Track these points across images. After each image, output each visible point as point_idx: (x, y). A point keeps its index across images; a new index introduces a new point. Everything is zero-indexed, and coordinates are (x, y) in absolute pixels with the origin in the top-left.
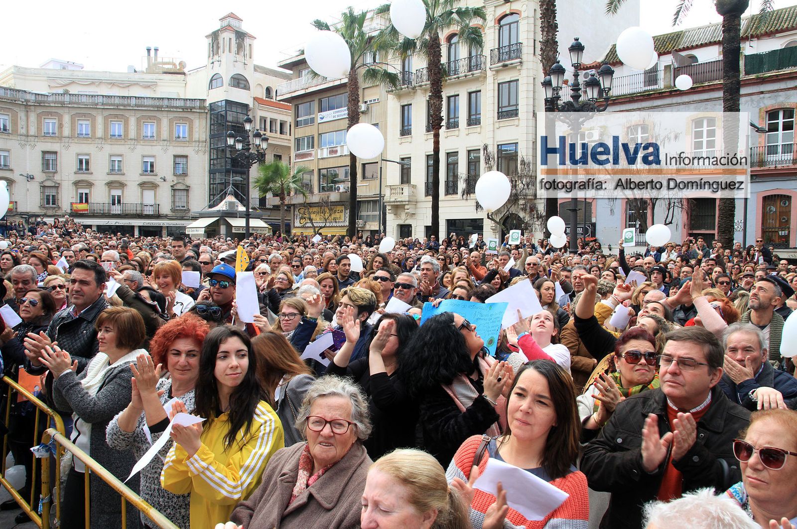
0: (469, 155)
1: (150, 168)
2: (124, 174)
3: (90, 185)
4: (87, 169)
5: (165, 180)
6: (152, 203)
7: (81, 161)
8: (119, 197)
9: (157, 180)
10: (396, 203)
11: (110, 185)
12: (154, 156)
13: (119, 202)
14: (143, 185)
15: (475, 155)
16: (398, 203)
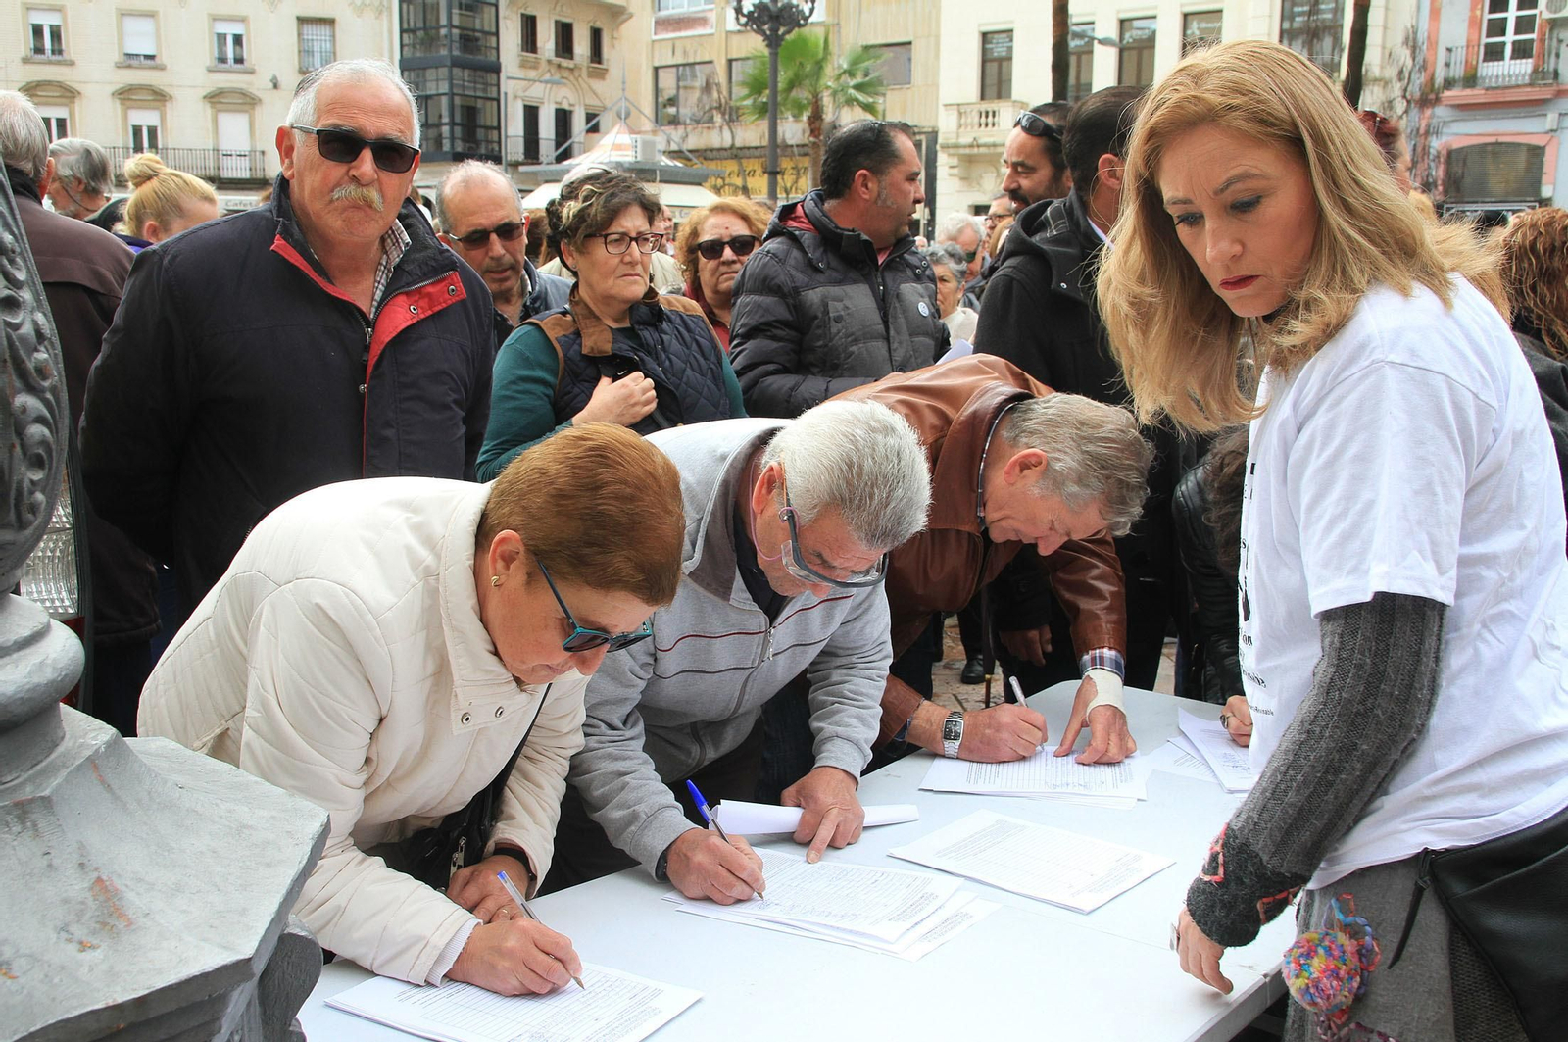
0: (1185, 27)
1: (232, 52)
2: (162, 68)
3: (69, 94)
4: (57, 51)
5: (276, 86)
6: (245, 147)
7: (38, 31)
8: (152, 132)
9: (258, 84)
10: (976, 150)
11: (127, 96)
12: (243, 20)
13: (153, 145)
14: (216, 99)
15: (1204, 25)
16: (982, 150)
